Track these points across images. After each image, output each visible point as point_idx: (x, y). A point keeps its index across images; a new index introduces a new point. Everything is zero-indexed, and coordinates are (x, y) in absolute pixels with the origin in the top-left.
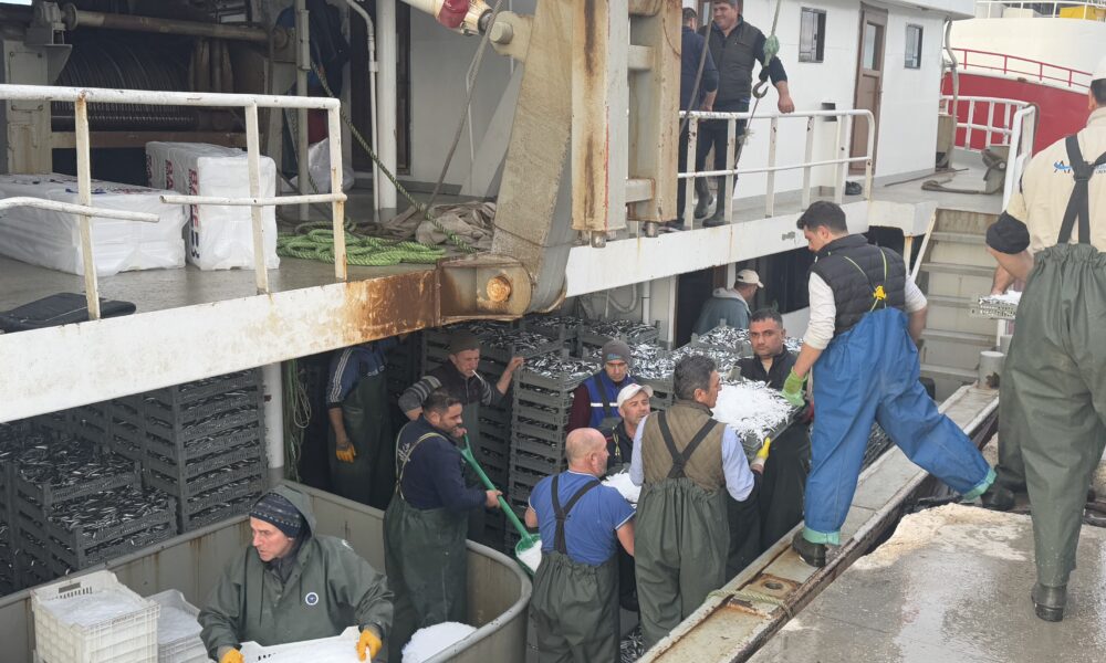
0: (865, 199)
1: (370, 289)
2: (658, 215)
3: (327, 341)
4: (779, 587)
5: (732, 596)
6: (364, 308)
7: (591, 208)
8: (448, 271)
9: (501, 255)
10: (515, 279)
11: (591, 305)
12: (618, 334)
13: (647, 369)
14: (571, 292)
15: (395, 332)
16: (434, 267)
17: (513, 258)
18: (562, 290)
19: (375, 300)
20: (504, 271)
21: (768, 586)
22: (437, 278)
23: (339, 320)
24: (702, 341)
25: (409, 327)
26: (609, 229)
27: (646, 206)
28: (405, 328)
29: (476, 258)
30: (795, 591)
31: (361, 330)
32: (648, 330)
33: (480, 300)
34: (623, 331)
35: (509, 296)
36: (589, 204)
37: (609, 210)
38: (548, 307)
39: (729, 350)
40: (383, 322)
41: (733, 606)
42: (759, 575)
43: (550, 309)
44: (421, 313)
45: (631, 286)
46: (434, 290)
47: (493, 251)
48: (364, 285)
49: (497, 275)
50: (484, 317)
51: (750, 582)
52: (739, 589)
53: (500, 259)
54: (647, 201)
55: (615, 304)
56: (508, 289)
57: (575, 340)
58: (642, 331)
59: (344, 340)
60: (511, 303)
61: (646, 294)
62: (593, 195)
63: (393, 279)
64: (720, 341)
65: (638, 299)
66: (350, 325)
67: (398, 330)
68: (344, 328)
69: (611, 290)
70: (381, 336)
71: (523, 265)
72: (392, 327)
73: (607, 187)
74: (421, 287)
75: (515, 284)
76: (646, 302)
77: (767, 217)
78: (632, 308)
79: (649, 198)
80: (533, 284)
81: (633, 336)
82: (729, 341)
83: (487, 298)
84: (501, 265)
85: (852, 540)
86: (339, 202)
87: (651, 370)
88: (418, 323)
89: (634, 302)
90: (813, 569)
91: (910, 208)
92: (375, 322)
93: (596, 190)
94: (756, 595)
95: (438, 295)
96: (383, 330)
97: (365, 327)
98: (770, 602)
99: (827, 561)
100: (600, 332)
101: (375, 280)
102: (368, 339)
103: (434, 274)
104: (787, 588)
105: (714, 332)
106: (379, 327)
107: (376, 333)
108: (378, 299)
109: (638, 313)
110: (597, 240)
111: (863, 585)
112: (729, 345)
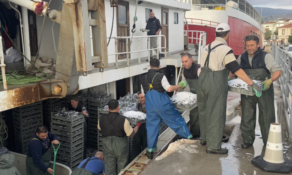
0: (165, 58)
1: (16, 92)
2: (103, 66)
3: (2, 108)
4: (140, 166)
5: (127, 170)
6: (14, 97)
7: (82, 65)
8: (42, 85)
9: (58, 79)
10: (63, 86)
12: (99, 98)
13: (106, 108)
14: (81, 88)
15: (25, 104)
16: (37, 84)
17: (62, 80)
18: (78, 88)
19: (18, 95)
20: (59, 84)
21: (137, 166)
22: (38, 87)
23: (5, 102)
24: (123, 99)
25: (29, 102)
26: (87, 71)
27: (99, 63)
28: (28, 102)
29: (51, 80)
30: (144, 167)
31: (13, 104)
32: (108, 97)
33: (53, 92)
34: (101, 97)
35: (61, 91)
36: (81, 64)
37: (87, 65)
39: (130, 101)
40: (21, 101)
41: (127, 173)
42: (135, 163)
44: (34, 98)
45: (103, 84)
46: (37, 90)
47: (56, 78)
48: (13, 90)
49: (58, 85)
50: (53, 97)
51: (132, 166)
52: (129, 168)
53: (58, 80)
54: (99, 62)
55: (99, 90)
56: (60, 89)
58: (106, 97)
59: (8, 108)
60: (62, 93)
61: (108, 87)
62: (82, 61)
63: (23, 88)
64: (128, 98)
66: (9, 103)
67: (26, 103)
68: (7, 104)
69: (97, 86)
70: (20, 105)
71: (65, 82)
72: (24, 102)
73: (86, 59)
74: (33, 90)
75: (63, 87)
76: (108, 89)
77: (139, 64)
78: (104, 90)
79: (100, 61)
80: (68, 87)
81: (104, 99)
82: (130, 98)
83: (55, 92)
84: (58, 82)
85: (160, 150)
86: (3, 67)
88: (33, 101)
89: (105, 89)
90: (150, 160)
91: (176, 60)
92: (18, 101)
93: (83, 60)
94: (134, 170)
95: (39, 92)
96: (21, 104)
97: (14, 103)
98: (137, 171)
100: (94, 98)
101: (17, 89)
102: (16, 107)
103: (37, 86)
104: (142, 166)
105: (126, 96)
106: (19, 103)
107: (19, 105)
108: (19, 95)
109: (106, 92)
110: (85, 74)
112: (130, 99)
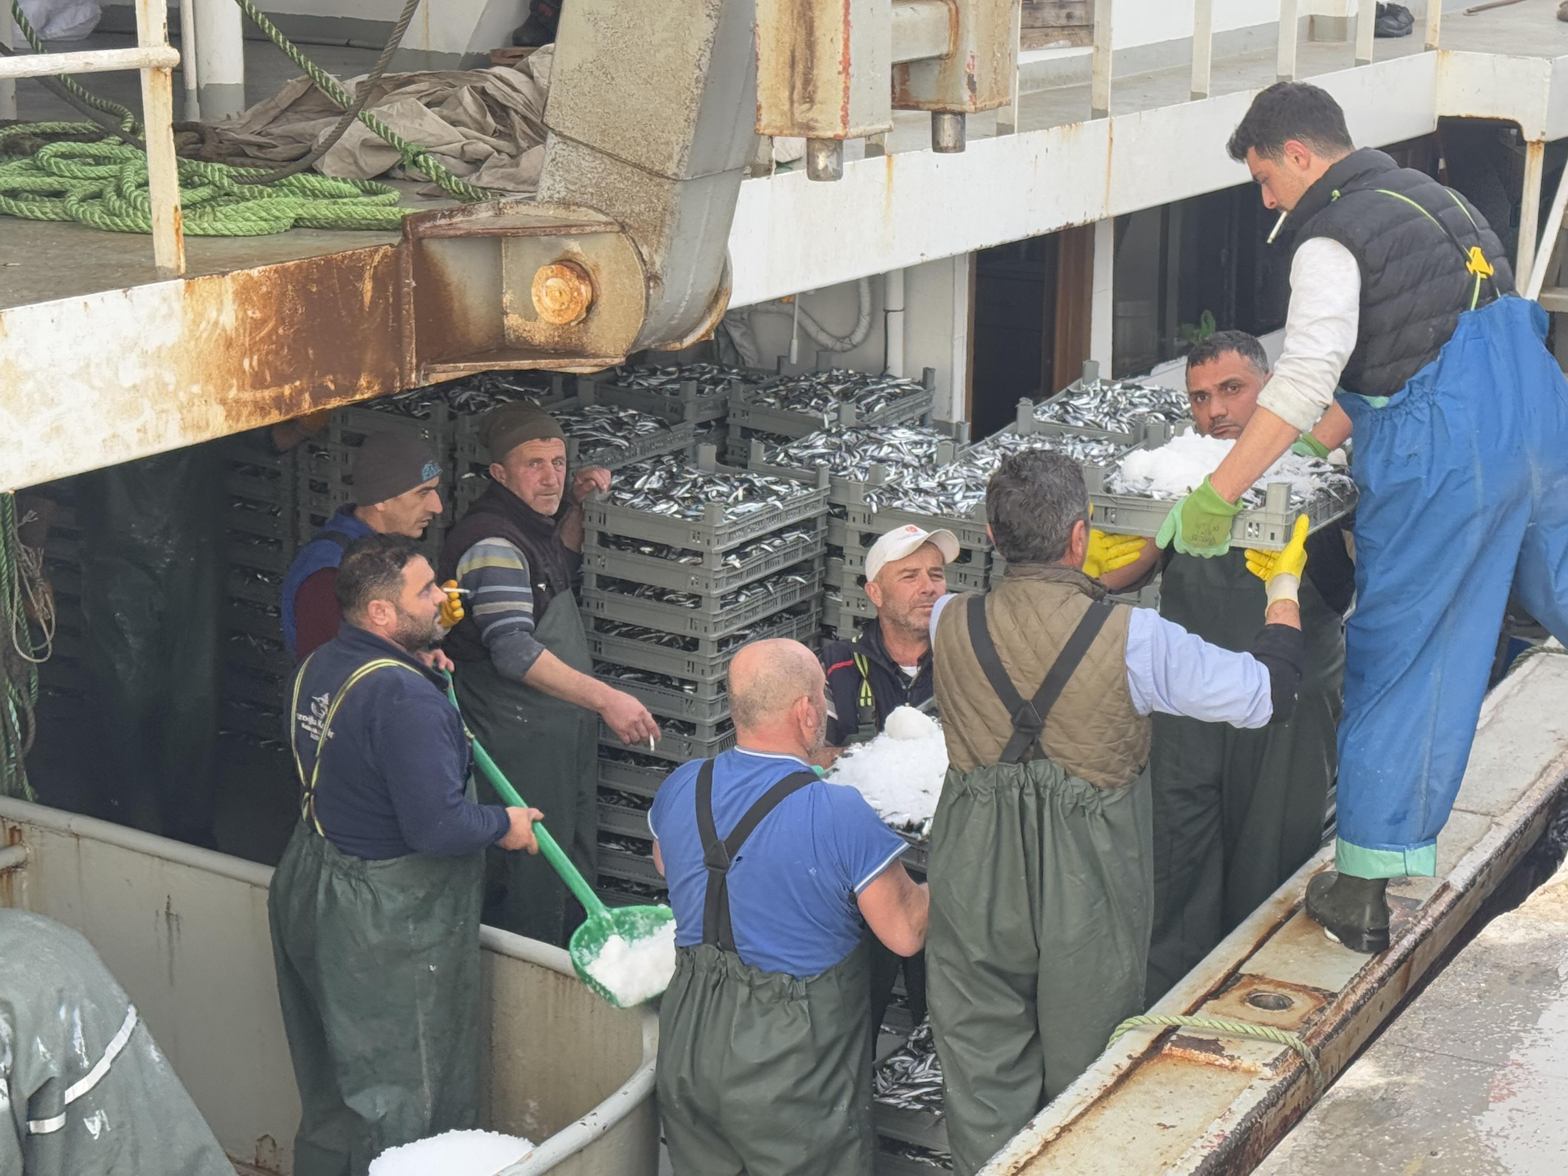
0: (1429, 48)
1: (244, 295)
2: (966, 94)
3: (142, 430)
4: (1282, 1004)
5: (1173, 1029)
6: (229, 344)
7: (808, 81)
8: (435, 248)
9: (564, 204)
10: (602, 263)
11: (751, 333)
12: (833, 403)
13: (919, 490)
14: (740, 297)
15: (307, 407)
16: (397, 240)
17: (600, 211)
18: (720, 292)
19: (258, 324)
20: (574, 246)
21: (1256, 1001)
22: (408, 265)
23: (169, 378)
24: (1044, 418)
25: (340, 392)
26: (853, 131)
27: (936, 68)
28: (330, 395)
29: (499, 212)
30: (1322, 1010)
31: (223, 402)
32: (905, 394)
33: (512, 320)
34: (845, 396)
35: (590, 308)
36: (800, 67)
37: (853, 82)
38: (681, 338)
39: (1113, 438)
40: (280, 379)
41: (1178, 1051)
42: (1232, 979)
43: (689, 341)
44: (370, 357)
45: (855, 285)
46: (398, 294)
47: (543, 193)
48: (228, 285)
49: (557, 254)
50: (526, 364)
51: (1215, 994)
52: (1190, 1012)
53: (562, 213)
54: (940, 58)
55: (812, 329)
56: (585, 290)
57: (722, 423)
58: (892, 397)
59: (184, 429)
60: (594, 326)
61: (895, 300)
62: (811, 45)
63: (298, 266)
64: (1089, 417)
65: (872, 314)
66: (196, 389)
67: (315, 401)
68: (182, 396)
69: (803, 294)
70: (275, 417)
71: (623, 228)
72: (300, 392)
73: (847, 23)
74: (368, 287)
75: (603, 279)
76: (896, 322)
77: (1195, 96)
78: (858, 337)
79: (944, 49)
80: (652, 278)
81: (870, 408)
82: (1113, 414)
83: (531, 315)
84: (564, 229)
85: (1446, 887)
86: (158, 69)
87: (927, 493)
88: (363, 382)
89: (865, 321)
90: (1362, 959)
91: (1540, 68)
92: (258, 382)
93: (818, 33)
94: (1231, 1025)
95: (409, 308)
96: (278, 402)
97: (232, 394)
98: (1267, 1039)
99: (1393, 937)
100: (785, 400)
101: (255, 272)
102: (243, 426)
103: (397, 255)
104: (1302, 1004)
105: (1071, 395)
106: (268, 394)
107: (261, 408)
108: (264, 321)
109: (873, 350)
110: (822, 161)
111: (1512, 979)
112: (1111, 426)
